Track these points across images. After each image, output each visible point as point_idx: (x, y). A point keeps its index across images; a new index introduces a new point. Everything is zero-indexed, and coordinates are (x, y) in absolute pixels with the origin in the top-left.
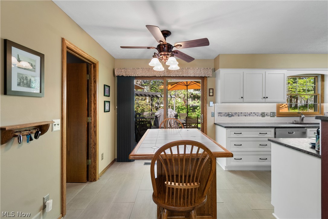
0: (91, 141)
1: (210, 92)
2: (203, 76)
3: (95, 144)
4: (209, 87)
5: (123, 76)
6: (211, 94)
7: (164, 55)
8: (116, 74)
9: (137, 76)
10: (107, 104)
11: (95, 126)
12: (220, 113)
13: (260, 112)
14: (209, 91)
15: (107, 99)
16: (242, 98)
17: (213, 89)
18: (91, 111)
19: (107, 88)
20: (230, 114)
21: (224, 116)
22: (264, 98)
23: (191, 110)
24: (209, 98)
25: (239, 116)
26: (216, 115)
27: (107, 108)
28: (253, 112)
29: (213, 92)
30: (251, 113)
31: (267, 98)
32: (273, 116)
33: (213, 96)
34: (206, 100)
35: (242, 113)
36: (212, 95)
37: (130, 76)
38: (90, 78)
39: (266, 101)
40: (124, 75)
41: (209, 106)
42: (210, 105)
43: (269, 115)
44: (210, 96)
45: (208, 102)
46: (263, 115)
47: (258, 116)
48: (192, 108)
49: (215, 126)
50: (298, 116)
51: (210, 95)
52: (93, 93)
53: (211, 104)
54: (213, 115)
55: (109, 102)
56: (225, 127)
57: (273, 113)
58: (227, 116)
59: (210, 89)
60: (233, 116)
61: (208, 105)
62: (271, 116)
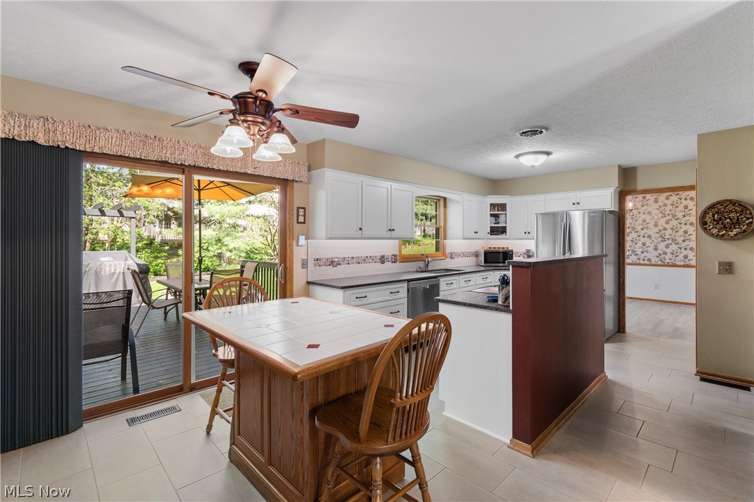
1: (298, 215)
2: (290, 178)
4: (297, 204)
5: (33, 142)
6: (301, 219)
7: (254, 122)
8: (1, 132)
12: (317, 259)
13: (379, 254)
14: (298, 212)
16: (360, 229)
17: (304, 208)
20: (336, 260)
21: (325, 265)
22: (390, 230)
23: (165, 251)
24: (297, 227)
25: (349, 264)
26: (311, 263)
28: (369, 255)
29: (304, 216)
30: (367, 257)
31: (393, 230)
32: (395, 262)
33: (304, 223)
34: (291, 230)
35: (353, 258)
36: (303, 221)
37: (71, 147)
39: (393, 237)
40: (41, 141)
41: (298, 245)
42: (300, 244)
43: (390, 259)
44: (298, 222)
45: (295, 237)
46: (383, 260)
47: (375, 262)
48: (167, 248)
49: (309, 288)
50: (422, 260)
51: (300, 221)
53: (302, 240)
54: (305, 264)
56: (342, 288)
57: (395, 256)
58: (330, 265)
59: (298, 208)
60: (340, 264)
61: (295, 242)
62: (393, 262)
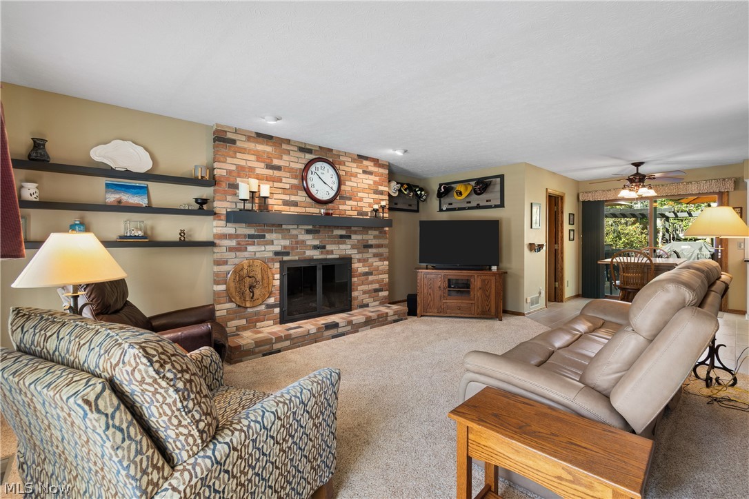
0: (559, 266)
3: (562, 269)
5: (589, 201)
7: (636, 185)
8: (581, 199)
9: (608, 199)
10: (572, 233)
11: (562, 253)
15: (572, 227)
17: (741, 207)
18: (558, 239)
19: (572, 216)
27: (572, 237)
29: (741, 213)
37: (599, 200)
38: (558, 208)
40: (591, 200)
49: (746, 264)
52: (560, 222)
54: (741, 246)
55: (573, 230)
